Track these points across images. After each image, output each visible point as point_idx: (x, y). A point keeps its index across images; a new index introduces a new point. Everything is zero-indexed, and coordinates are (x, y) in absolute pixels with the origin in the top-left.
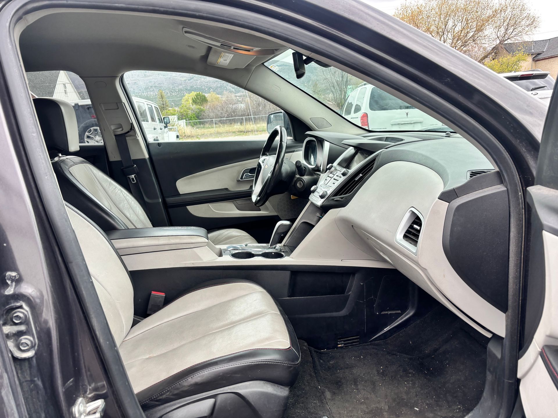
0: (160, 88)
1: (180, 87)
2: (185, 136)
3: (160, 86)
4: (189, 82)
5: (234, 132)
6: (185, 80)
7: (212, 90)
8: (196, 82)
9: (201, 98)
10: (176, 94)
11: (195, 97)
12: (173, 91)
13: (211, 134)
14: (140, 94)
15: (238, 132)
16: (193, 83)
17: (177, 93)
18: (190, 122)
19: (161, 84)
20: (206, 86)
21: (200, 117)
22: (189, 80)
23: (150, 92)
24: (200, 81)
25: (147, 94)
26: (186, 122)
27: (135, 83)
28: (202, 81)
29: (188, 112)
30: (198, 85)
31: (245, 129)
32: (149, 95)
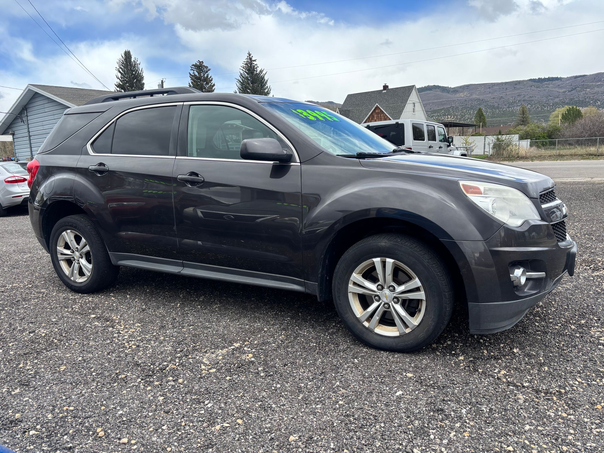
0: (530, 102)
1: (557, 100)
2: (518, 157)
3: (531, 99)
4: (569, 93)
5: (581, 155)
6: (564, 92)
7: (599, 103)
8: (579, 93)
9: (573, 114)
10: (548, 109)
11: (567, 112)
12: (545, 105)
13: (550, 156)
14: (505, 109)
15: (587, 155)
16: (574, 95)
17: (550, 107)
18: (537, 142)
19: (533, 97)
20: (592, 98)
21: (553, 137)
22: (569, 92)
23: (517, 107)
24: (584, 92)
25: (512, 109)
26: (530, 143)
27: (502, 97)
28: (587, 92)
29: (536, 130)
30: (581, 97)
31: (597, 152)
32: (515, 110)
